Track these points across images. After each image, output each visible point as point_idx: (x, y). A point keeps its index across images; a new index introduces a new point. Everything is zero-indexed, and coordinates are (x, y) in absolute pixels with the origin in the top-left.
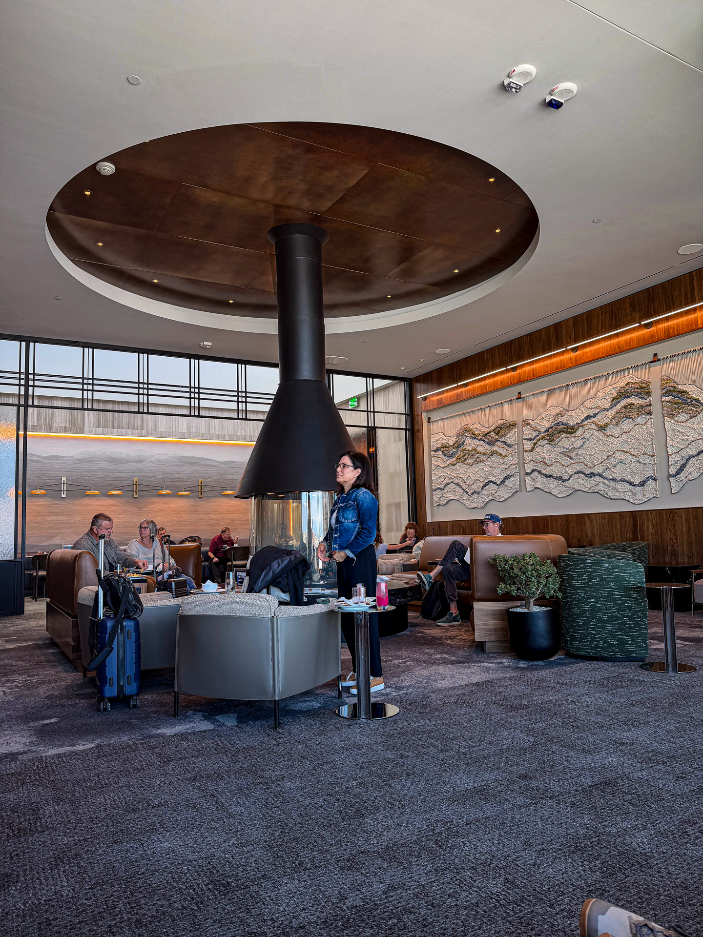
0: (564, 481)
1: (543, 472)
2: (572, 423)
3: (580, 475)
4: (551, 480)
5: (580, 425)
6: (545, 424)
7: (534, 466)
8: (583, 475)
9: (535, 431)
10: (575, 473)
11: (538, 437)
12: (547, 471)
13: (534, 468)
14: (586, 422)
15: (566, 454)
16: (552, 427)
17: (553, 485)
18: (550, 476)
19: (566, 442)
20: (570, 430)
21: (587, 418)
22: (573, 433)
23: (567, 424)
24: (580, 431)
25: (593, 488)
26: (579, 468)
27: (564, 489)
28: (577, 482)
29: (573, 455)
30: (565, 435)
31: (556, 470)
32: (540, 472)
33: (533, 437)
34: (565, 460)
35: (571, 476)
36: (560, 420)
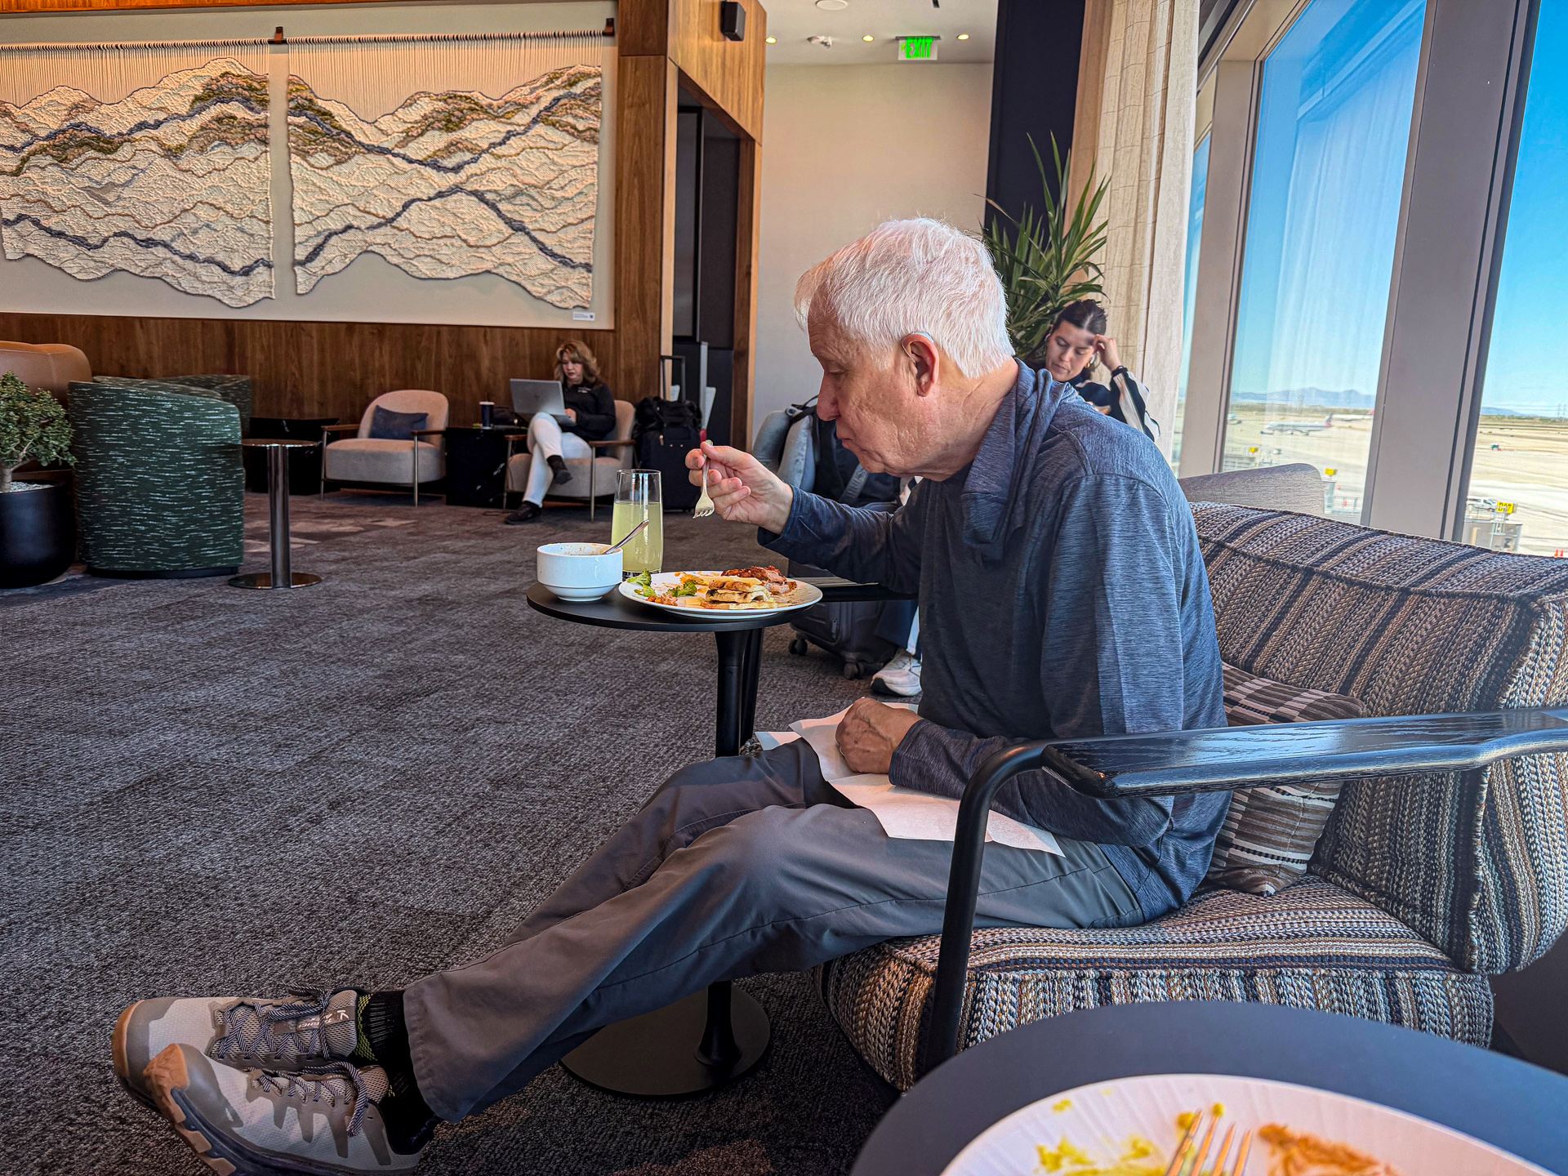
0: (91, 247)
1: (44, 223)
2: (110, 129)
3: (125, 240)
4: (62, 242)
5: (126, 138)
6: (50, 122)
7: (22, 208)
8: (132, 242)
9: (23, 131)
10: (115, 235)
11: (32, 148)
12: (53, 222)
13: (24, 212)
14: (138, 135)
15: (97, 192)
16: (64, 131)
17: (66, 253)
18: (60, 234)
19: (97, 169)
20: (106, 145)
21: (142, 126)
22: (110, 152)
23: (97, 132)
24: (125, 151)
25: (151, 269)
26: (123, 225)
27: (92, 264)
28: (118, 253)
29: (111, 197)
30: (92, 153)
31: (74, 224)
32: (36, 223)
33: (19, 145)
34: (94, 205)
35: (106, 240)
36: (81, 118)
